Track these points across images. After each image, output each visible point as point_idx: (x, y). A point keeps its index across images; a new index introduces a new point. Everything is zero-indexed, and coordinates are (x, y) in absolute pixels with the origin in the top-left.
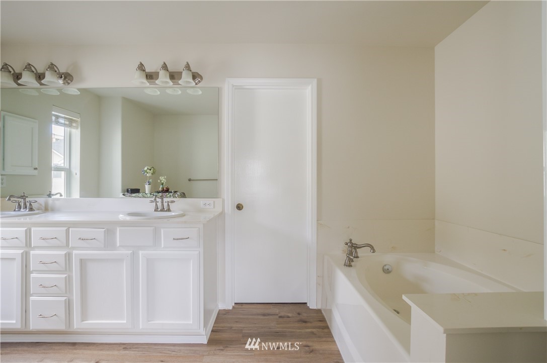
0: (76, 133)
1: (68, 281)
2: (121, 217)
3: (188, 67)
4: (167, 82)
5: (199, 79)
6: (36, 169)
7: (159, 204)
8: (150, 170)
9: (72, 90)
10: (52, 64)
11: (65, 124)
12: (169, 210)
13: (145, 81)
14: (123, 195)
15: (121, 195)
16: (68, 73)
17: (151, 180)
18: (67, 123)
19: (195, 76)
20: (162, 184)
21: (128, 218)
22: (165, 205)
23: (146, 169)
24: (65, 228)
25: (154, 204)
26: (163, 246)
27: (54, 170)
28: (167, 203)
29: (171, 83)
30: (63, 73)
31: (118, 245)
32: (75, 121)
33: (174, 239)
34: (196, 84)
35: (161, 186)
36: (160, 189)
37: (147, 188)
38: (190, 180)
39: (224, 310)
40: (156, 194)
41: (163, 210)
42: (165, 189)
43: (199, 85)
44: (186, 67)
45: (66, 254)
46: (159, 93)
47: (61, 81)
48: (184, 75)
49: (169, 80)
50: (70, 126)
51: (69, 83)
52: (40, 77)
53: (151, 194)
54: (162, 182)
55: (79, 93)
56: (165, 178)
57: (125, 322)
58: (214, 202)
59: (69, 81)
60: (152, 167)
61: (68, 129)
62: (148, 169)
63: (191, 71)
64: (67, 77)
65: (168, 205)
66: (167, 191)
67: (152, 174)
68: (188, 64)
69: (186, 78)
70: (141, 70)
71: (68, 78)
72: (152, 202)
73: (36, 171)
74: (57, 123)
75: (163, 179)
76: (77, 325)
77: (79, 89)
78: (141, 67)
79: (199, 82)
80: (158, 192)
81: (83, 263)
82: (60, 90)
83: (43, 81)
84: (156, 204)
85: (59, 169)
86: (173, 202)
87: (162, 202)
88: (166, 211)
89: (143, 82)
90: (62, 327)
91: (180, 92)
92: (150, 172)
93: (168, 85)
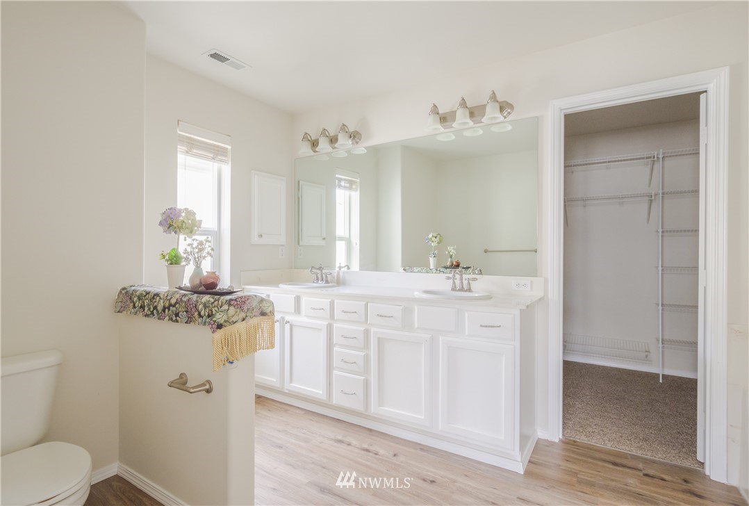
0: (356, 195)
1: (367, 358)
2: (417, 294)
3: (494, 97)
4: (465, 123)
5: (509, 110)
6: (324, 239)
7: (458, 282)
8: (436, 237)
9: (360, 149)
10: (344, 125)
11: (344, 187)
12: (469, 290)
13: (439, 126)
14: (404, 270)
15: (401, 270)
16: (356, 131)
17: (436, 252)
18: (348, 185)
19: (504, 107)
20: (451, 257)
21: (425, 296)
22: (465, 282)
23: (430, 236)
24: (364, 303)
25: (451, 281)
26: (467, 333)
27: (339, 240)
28: (467, 281)
29: (471, 123)
30: (352, 132)
31: (416, 326)
32: (355, 182)
33: (481, 326)
34: (505, 117)
35: (450, 259)
36: (449, 264)
37: (432, 260)
38: (486, 251)
39: (547, 441)
40: (443, 270)
41: (462, 289)
42: (454, 263)
43: (509, 118)
44: (491, 98)
45: (364, 330)
46: (454, 137)
47: (350, 142)
48: (488, 109)
49: (469, 120)
50: (350, 188)
51: (357, 143)
52: (331, 141)
53: (437, 270)
54: (451, 253)
55: (366, 151)
56: (454, 249)
57: (423, 418)
58: (532, 282)
59: (358, 140)
60: (439, 234)
61: (347, 192)
62: (433, 236)
63: (497, 101)
64: (355, 136)
65: (469, 283)
66: (458, 266)
67: (438, 243)
68: (494, 93)
69: (492, 112)
70: (435, 113)
71: (357, 137)
72: (448, 278)
73: (324, 241)
74: (340, 186)
75: (452, 250)
76: (374, 409)
77: (365, 148)
78: (435, 110)
79: (509, 113)
80: (446, 268)
81: (380, 341)
82: (348, 151)
83: (336, 145)
84: (454, 282)
85: (341, 239)
86: (475, 279)
87: (461, 279)
88: (466, 291)
89: (436, 129)
90: (360, 408)
91: (481, 132)
92: (436, 240)
93: (467, 126)
